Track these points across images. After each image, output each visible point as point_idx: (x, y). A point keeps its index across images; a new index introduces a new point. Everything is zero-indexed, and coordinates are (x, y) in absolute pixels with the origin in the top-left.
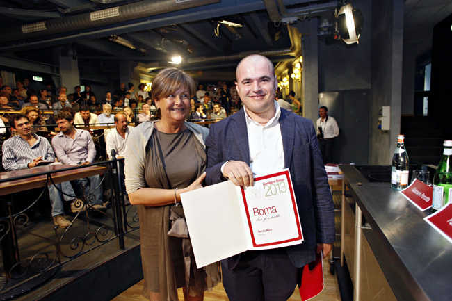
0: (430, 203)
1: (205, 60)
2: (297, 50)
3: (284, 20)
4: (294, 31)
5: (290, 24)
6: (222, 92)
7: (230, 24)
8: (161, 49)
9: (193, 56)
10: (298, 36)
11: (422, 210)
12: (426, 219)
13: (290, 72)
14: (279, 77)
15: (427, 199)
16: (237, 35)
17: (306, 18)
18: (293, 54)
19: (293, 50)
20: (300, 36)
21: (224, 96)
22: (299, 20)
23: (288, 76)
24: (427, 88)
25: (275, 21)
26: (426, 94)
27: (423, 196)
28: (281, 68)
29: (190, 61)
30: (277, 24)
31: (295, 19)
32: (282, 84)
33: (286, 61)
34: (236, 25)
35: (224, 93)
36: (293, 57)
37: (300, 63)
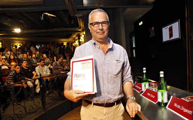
0: (141, 89)
1: (34, 31)
2: (82, 29)
3: (76, 15)
4: (81, 20)
5: (79, 17)
6: (46, 48)
7: (49, 15)
8: (7, 24)
9: (28, 29)
10: (82, 23)
11: (139, 92)
12: (141, 95)
13: (79, 39)
14: (74, 41)
15: (140, 88)
16: (53, 20)
17: (86, 15)
18: (80, 30)
19: (80, 28)
20: (83, 22)
21: (47, 50)
22: (83, 16)
23: (78, 40)
24: (134, 46)
25: (72, 16)
26: (134, 48)
27: (139, 88)
28: (74, 36)
29: (26, 31)
30: (73, 17)
31: (81, 15)
32: (75, 44)
33: (77, 33)
34: (52, 15)
35: (48, 49)
36: (80, 31)
37: (84, 35)
